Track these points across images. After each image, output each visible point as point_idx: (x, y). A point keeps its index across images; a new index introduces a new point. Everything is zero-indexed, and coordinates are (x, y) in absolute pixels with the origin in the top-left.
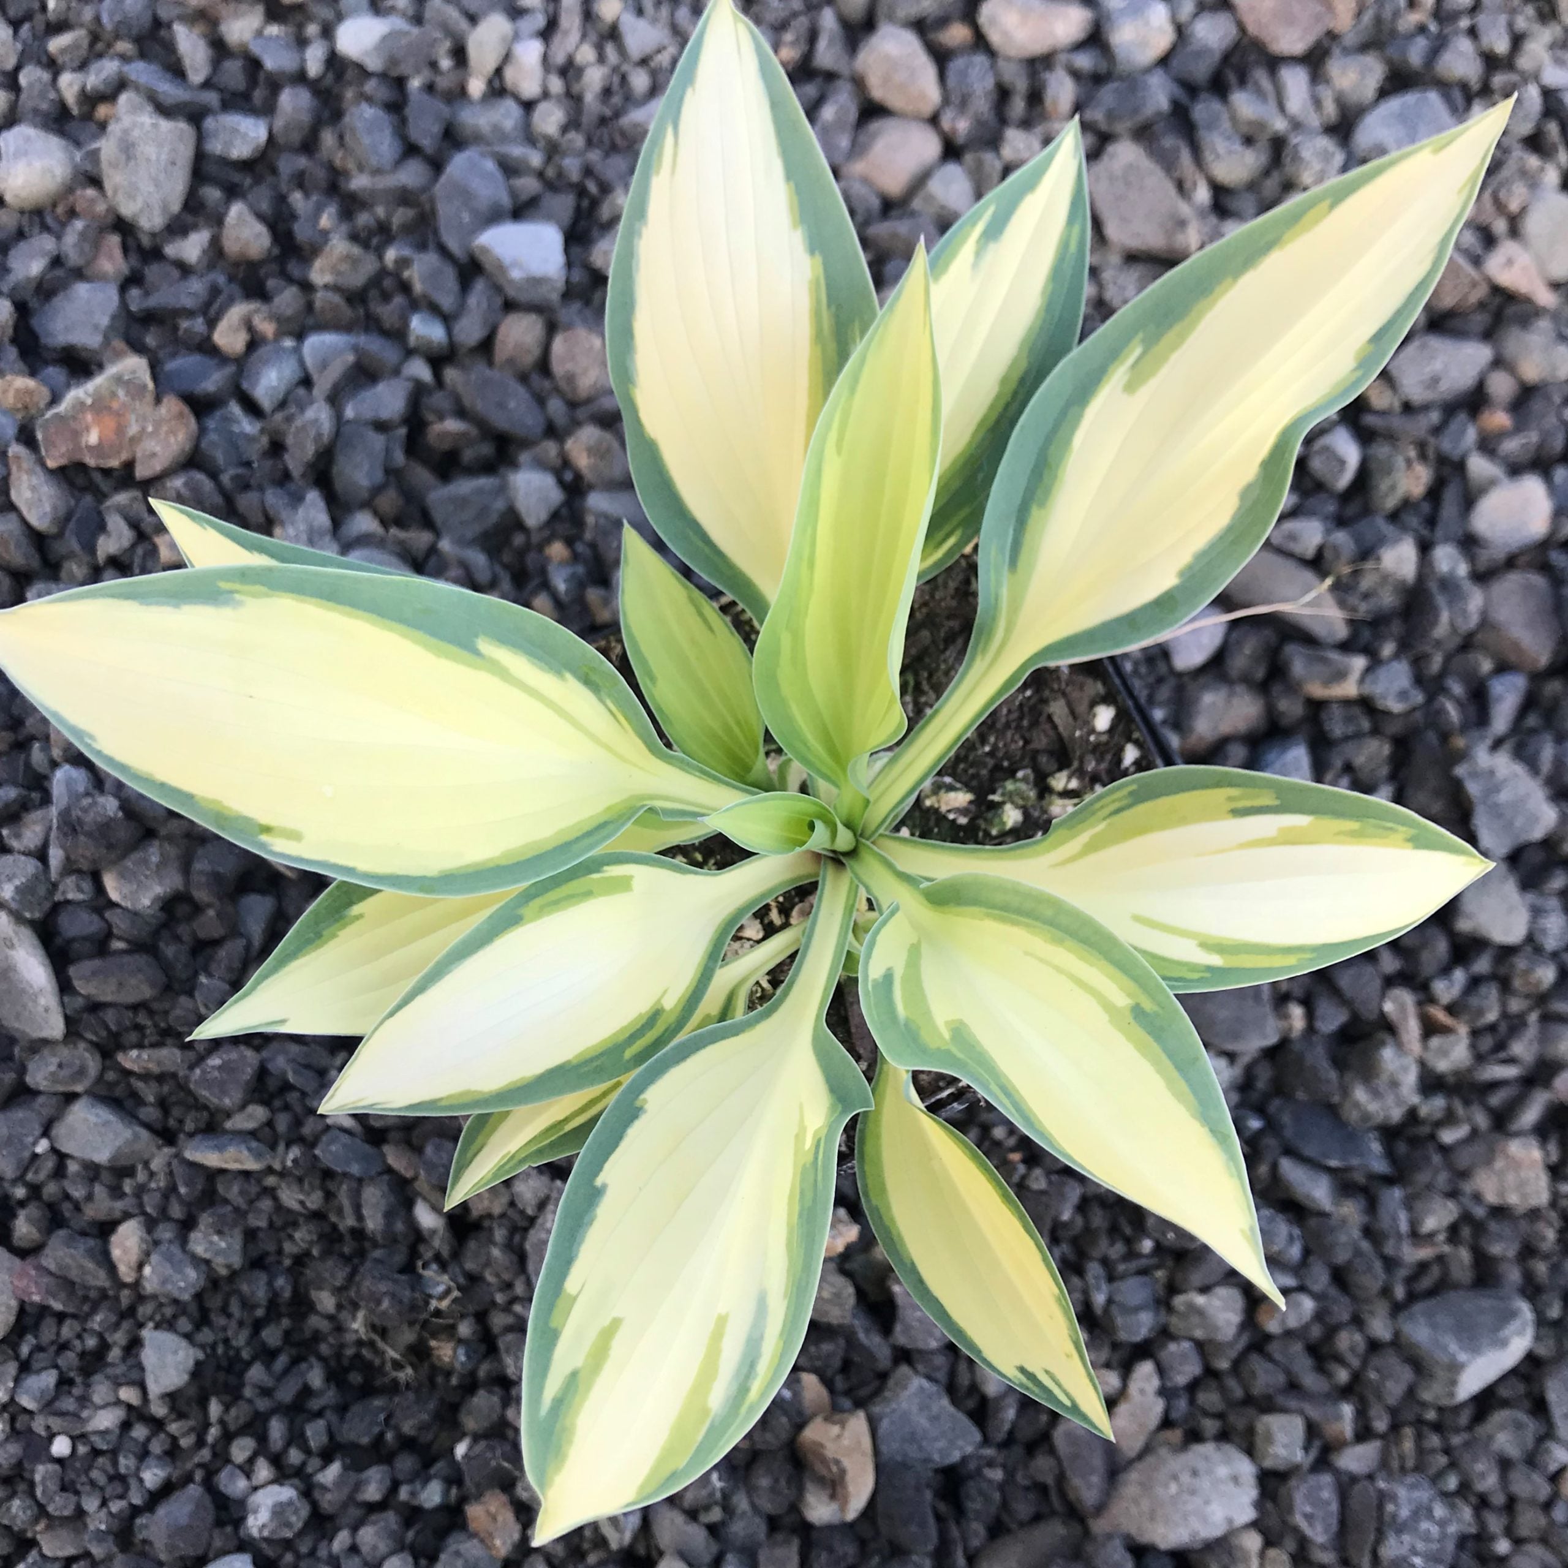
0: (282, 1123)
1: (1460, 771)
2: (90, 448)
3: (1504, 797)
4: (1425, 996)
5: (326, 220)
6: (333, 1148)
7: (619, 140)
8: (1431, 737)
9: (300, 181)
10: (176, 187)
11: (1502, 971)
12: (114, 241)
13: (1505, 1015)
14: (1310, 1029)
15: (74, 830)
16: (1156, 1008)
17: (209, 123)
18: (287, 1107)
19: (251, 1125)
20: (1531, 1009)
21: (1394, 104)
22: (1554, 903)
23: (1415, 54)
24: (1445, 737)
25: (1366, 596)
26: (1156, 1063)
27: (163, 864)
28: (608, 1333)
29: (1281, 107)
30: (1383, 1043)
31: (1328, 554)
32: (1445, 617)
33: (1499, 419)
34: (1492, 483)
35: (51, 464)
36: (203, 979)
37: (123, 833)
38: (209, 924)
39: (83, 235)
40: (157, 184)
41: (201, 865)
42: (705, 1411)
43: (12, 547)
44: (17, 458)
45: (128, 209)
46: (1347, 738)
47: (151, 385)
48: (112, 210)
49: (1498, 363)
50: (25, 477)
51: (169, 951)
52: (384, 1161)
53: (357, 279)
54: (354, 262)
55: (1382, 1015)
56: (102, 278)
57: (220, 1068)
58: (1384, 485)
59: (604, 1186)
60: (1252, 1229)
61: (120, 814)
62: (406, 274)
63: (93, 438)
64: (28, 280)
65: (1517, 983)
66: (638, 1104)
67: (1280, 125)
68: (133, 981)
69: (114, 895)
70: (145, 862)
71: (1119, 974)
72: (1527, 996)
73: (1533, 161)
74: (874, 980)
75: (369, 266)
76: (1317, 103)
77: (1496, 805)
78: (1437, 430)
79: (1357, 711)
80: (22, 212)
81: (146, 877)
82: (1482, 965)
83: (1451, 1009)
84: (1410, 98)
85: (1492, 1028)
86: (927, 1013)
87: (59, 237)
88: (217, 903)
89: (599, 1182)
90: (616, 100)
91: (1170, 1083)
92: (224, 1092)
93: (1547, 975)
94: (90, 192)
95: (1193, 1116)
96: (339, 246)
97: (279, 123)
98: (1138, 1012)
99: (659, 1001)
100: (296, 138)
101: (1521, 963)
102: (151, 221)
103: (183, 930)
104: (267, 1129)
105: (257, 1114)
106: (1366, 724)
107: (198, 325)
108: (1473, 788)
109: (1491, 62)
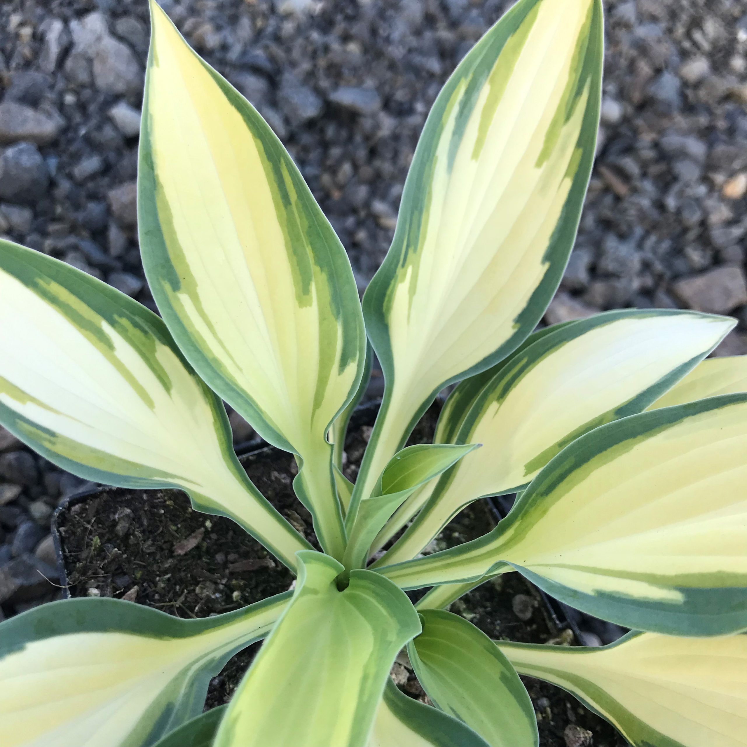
16: (163, 283)
26: (175, 241)
28: (544, 155)
42: (492, 83)
59: (544, 261)
60: (152, 64)
66: (518, 325)
71: (180, 315)
74: (353, 361)
86: (322, 319)
89: (547, 265)
91: (170, 222)
95: (162, 187)
98: (176, 286)
99: (501, 405)
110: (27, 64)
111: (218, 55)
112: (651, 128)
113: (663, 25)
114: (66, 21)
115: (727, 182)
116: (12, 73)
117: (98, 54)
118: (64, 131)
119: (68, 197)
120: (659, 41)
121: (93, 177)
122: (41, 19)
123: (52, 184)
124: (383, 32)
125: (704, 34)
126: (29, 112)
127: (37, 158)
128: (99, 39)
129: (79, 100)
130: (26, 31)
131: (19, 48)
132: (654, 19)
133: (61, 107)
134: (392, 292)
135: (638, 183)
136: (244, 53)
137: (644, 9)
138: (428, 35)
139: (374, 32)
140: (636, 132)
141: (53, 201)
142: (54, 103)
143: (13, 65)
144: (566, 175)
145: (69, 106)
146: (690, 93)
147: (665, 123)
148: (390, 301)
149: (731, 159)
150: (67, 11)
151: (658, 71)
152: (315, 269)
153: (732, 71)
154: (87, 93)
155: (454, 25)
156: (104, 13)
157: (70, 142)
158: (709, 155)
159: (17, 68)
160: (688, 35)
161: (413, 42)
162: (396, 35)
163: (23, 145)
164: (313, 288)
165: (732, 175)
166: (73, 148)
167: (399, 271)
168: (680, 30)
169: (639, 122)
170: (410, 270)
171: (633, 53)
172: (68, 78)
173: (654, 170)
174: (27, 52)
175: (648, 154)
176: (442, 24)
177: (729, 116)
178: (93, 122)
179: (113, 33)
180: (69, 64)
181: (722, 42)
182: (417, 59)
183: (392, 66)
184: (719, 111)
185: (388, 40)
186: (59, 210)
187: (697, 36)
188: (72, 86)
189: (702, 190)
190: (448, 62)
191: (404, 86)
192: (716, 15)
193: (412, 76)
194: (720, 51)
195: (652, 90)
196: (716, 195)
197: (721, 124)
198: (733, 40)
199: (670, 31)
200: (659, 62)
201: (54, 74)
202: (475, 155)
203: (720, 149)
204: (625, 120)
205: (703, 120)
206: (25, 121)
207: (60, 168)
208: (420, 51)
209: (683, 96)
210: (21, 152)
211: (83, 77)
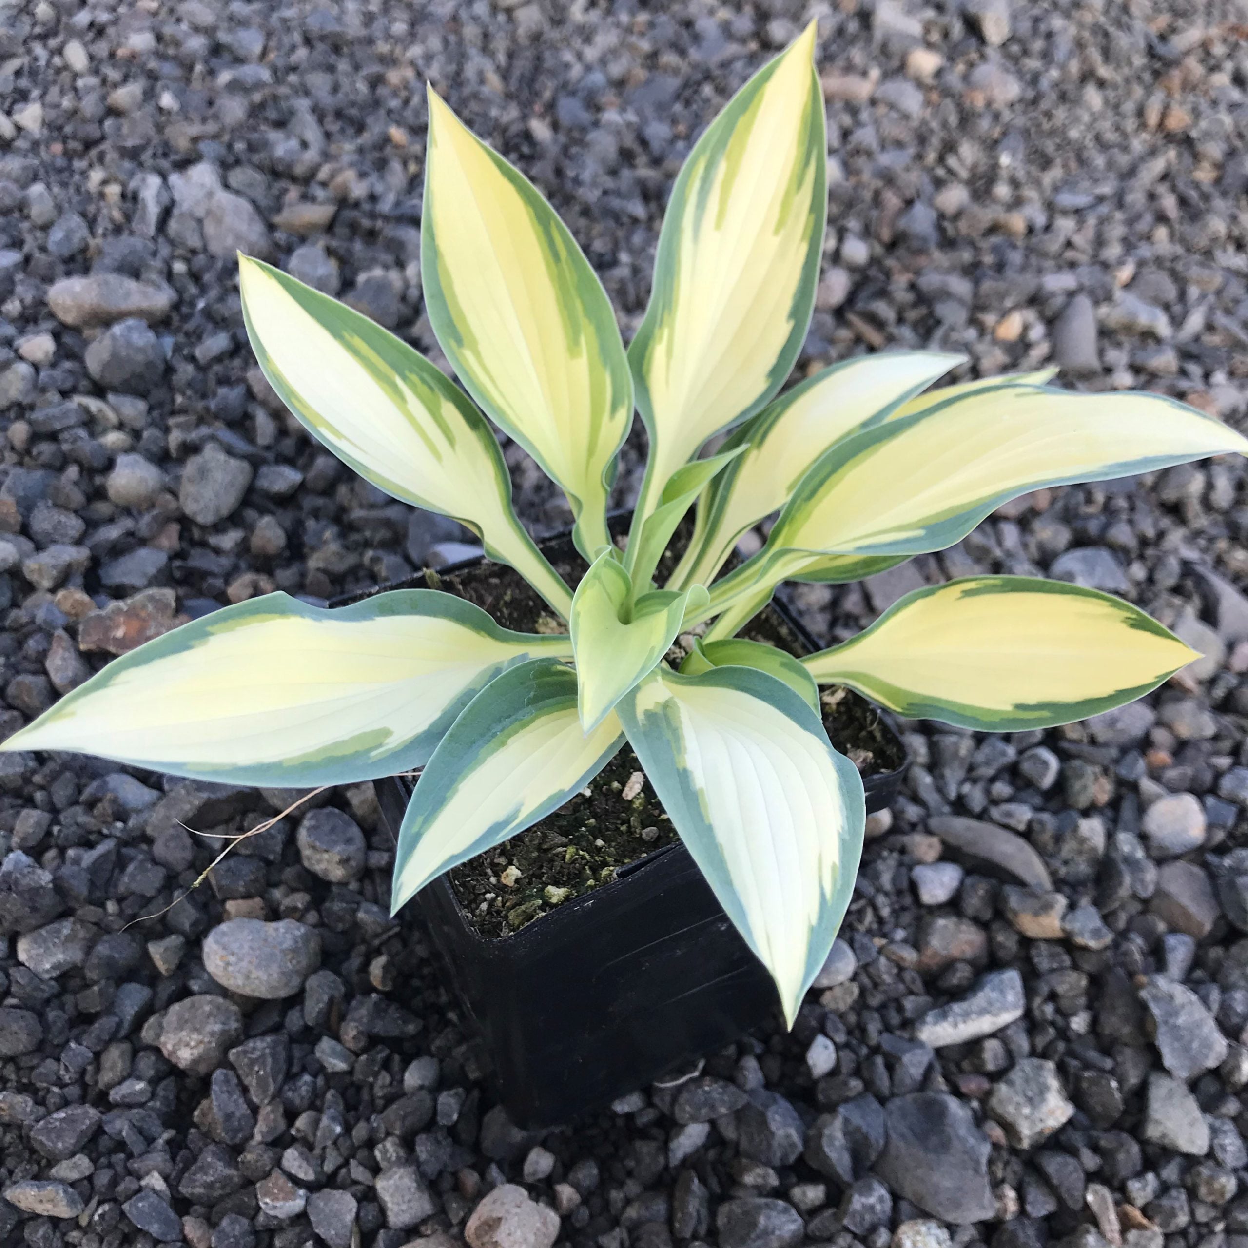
0: (103, 1179)
1: (1144, 994)
2: (115, 639)
3: (1181, 1020)
4: (1122, 1195)
5: (328, 534)
6: (140, 1205)
7: (541, 516)
8: (1120, 971)
9: (316, 514)
10: (228, 502)
11: (1189, 1180)
12: (174, 529)
13: (1193, 1221)
14: (1022, 1212)
15: (10, 889)
17: (264, 470)
18: (110, 1165)
19: (74, 1175)
20: (1216, 1219)
21: (1079, 553)
22: (1229, 1126)
23: (1093, 527)
24: (1131, 975)
25: (1066, 863)
27: (70, 939)
29: (1000, 543)
30: (1088, 1232)
31: (1036, 827)
32: (1127, 880)
33: (1162, 756)
34: (1158, 797)
35: (83, 647)
36: (73, 1045)
37: (48, 901)
38: (91, 1000)
39: (155, 518)
40: (217, 495)
41: (102, 949)
42: (728, 159)
43: (35, 693)
44: (60, 637)
45: (190, 508)
46: (1052, 971)
47: (173, 604)
48: (179, 509)
49: (1160, 723)
50: (61, 651)
51: (52, 1014)
52: (182, 1231)
53: (340, 567)
54: (341, 557)
55: (1086, 1206)
56: (159, 548)
57: (62, 1120)
58: (1077, 785)
59: (788, 320)
61: (51, 886)
62: (376, 569)
63: (120, 633)
64: (107, 541)
65: (1203, 1191)
67: (998, 553)
68: (15, 1027)
69: (22, 956)
70: (59, 931)
72: (1214, 1205)
73: (1177, 601)
74: (623, 407)
75: (351, 560)
76: (1025, 546)
77: (1176, 1027)
78: (1117, 761)
79: (1059, 949)
80: (117, 506)
81: (54, 944)
82: (1171, 1172)
83: (1145, 1211)
84: (1088, 552)
85: (1183, 1233)
86: (592, 369)
87: (137, 521)
88: (103, 982)
89: (792, 323)
90: (544, 494)
92: (59, 1137)
93: (1229, 1184)
94: (168, 497)
96: (334, 547)
97: (312, 474)
98: (460, 343)
100: (321, 485)
101: (1205, 1171)
102: (206, 518)
103: (69, 999)
104: (85, 1182)
105: (82, 1165)
106: (1067, 960)
107: (219, 582)
108: (1156, 1010)
109: (1144, 542)
110: (117, 230)
111: (366, 207)
112: (906, 269)
113: (911, 151)
114: (164, 177)
115: (999, 322)
116: (99, 241)
117: (209, 212)
118: (176, 306)
119: (189, 384)
120: (907, 169)
121: (219, 359)
122: (131, 174)
123: (169, 369)
124: (571, 173)
125: (960, 159)
126: (131, 284)
127: (151, 336)
128: (210, 195)
129: (190, 269)
130: (113, 190)
131: (105, 211)
132: (899, 144)
133: (169, 276)
134: (652, 354)
135: (894, 330)
136: (398, 204)
137: (886, 133)
138: (626, 173)
139: (559, 172)
140: (888, 274)
141: (171, 389)
142: (160, 272)
143: (100, 231)
144: (803, 239)
145: (180, 275)
146: (947, 224)
147: (922, 261)
148: (649, 364)
149: (1002, 296)
150: (165, 164)
151: (909, 203)
152: (583, 321)
153: (995, 201)
154: (200, 260)
155: (656, 162)
156: (213, 163)
157: (186, 318)
158: (976, 294)
159: (104, 235)
160: (941, 160)
161: (609, 183)
162: (586, 175)
163: (130, 322)
164: (583, 340)
165: (1004, 314)
166: (190, 326)
167: (657, 331)
168: (931, 157)
169: (890, 263)
170: (666, 332)
171: (879, 183)
172: (172, 243)
173: (913, 315)
174: (117, 215)
175: (903, 296)
176: (642, 160)
177: (996, 250)
178: (214, 293)
179: (226, 186)
180: (173, 226)
181: (982, 169)
182: (615, 203)
183: (586, 212)
184: (985, 244)
185: (577, 181)
186: (179, 399)
187: (952, 161)
188: (179, 251)
189: (971, 334)
190: (653, 206)
191: (601, 235)
192: (972, 138)
193: (611, 223)
194: (980, 178)
195: (902, 224)
196: (988, 338)
197: (988, 259)
198: (995, 167)
199: (919, 157)
200: (909, 193)
201: (154, 239)
202: (718, 225)
203: (987, 285)
204: (874, 261)
205: (966, 256)
206: (128, 295)
207: (177, 349)
208: (618, 193)
209: (940, 229)
210: (129, 329)
211: (194, 241)
